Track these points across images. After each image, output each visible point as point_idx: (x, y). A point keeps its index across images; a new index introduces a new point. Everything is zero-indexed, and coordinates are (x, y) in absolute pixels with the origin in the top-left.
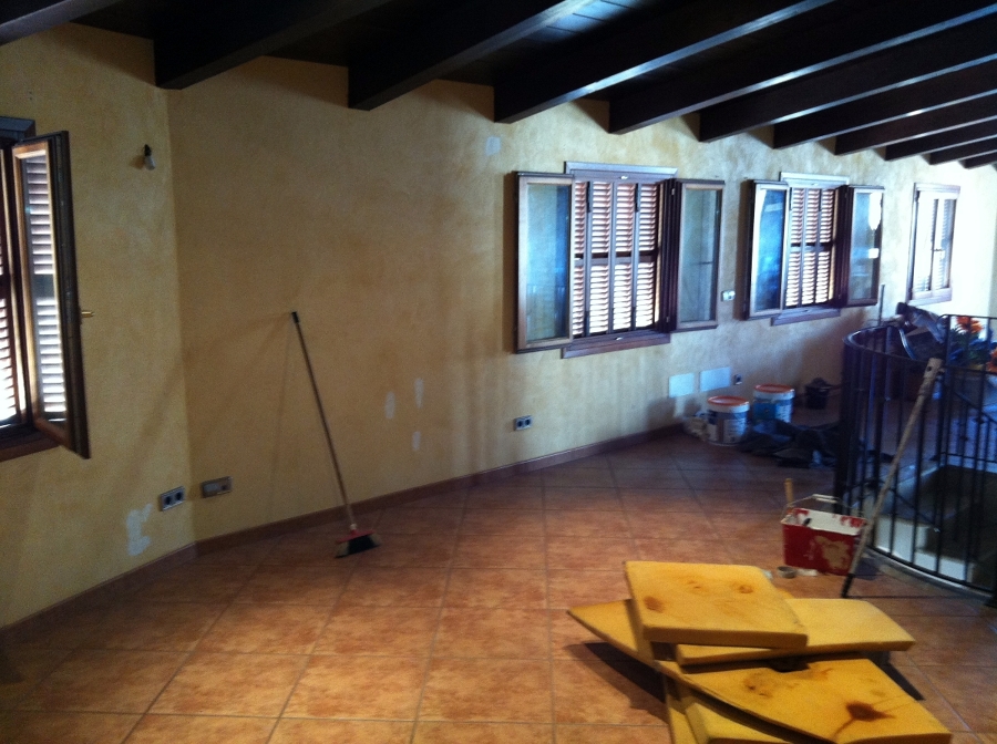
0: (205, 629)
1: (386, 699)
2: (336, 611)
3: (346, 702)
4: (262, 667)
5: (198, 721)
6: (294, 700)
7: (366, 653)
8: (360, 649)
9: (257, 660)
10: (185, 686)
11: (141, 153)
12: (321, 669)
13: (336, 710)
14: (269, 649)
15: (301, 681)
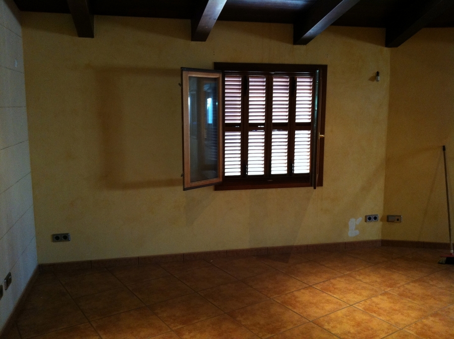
0: (357, 269)
1: (398, 317)
2: (414, 282)
3: (381, 311)
4: (364, 288)
5: (324, 294)
6: (363, 302)
7: (408, 299)
9: (365, 285)
10: (331, 283)
11: (374, 75)
12: (385, 298)
13: (375, 312)
14: (372, 284)
15: (372, 298)
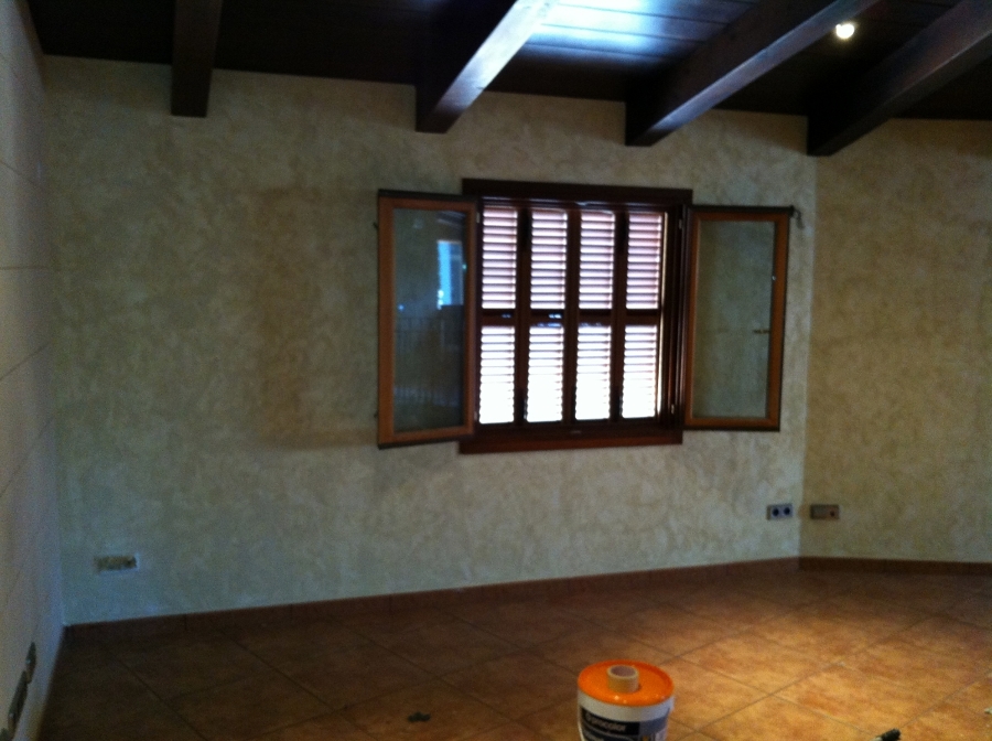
0: (763, 620)
5: (709, 674)
6: (793, 688)
8: (882, 674)
9: (785, 652)
10: (719, 650)
14: (802, 649)
15: (810, 678)
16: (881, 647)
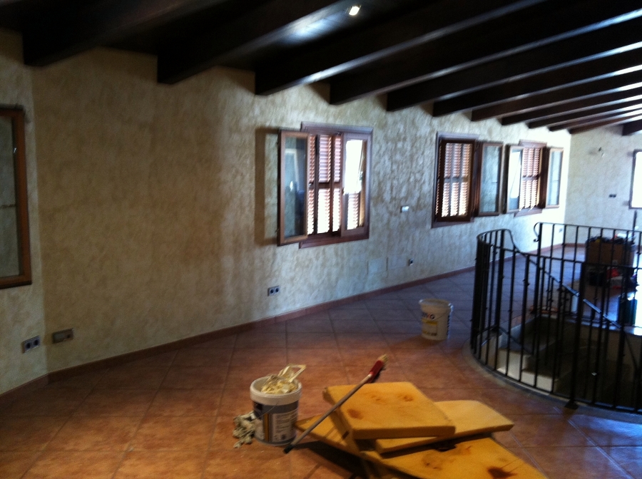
0: (53, 435)
2: (144, 420)
4: (92, 461)
8: (160, 446)
9: (88, 455)
10: (37, 475)
14: (97, 448)
15: (120, 470)
16: (146, 425)
